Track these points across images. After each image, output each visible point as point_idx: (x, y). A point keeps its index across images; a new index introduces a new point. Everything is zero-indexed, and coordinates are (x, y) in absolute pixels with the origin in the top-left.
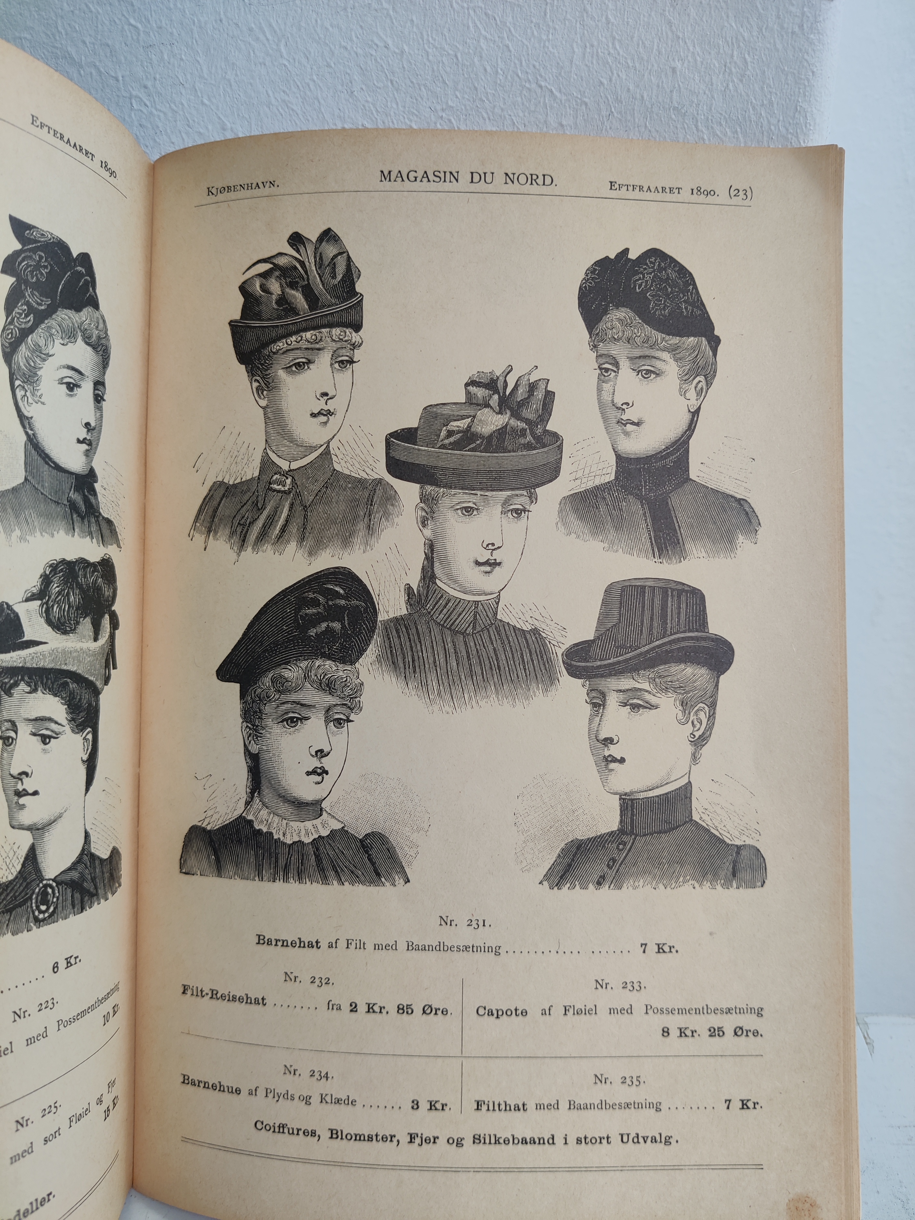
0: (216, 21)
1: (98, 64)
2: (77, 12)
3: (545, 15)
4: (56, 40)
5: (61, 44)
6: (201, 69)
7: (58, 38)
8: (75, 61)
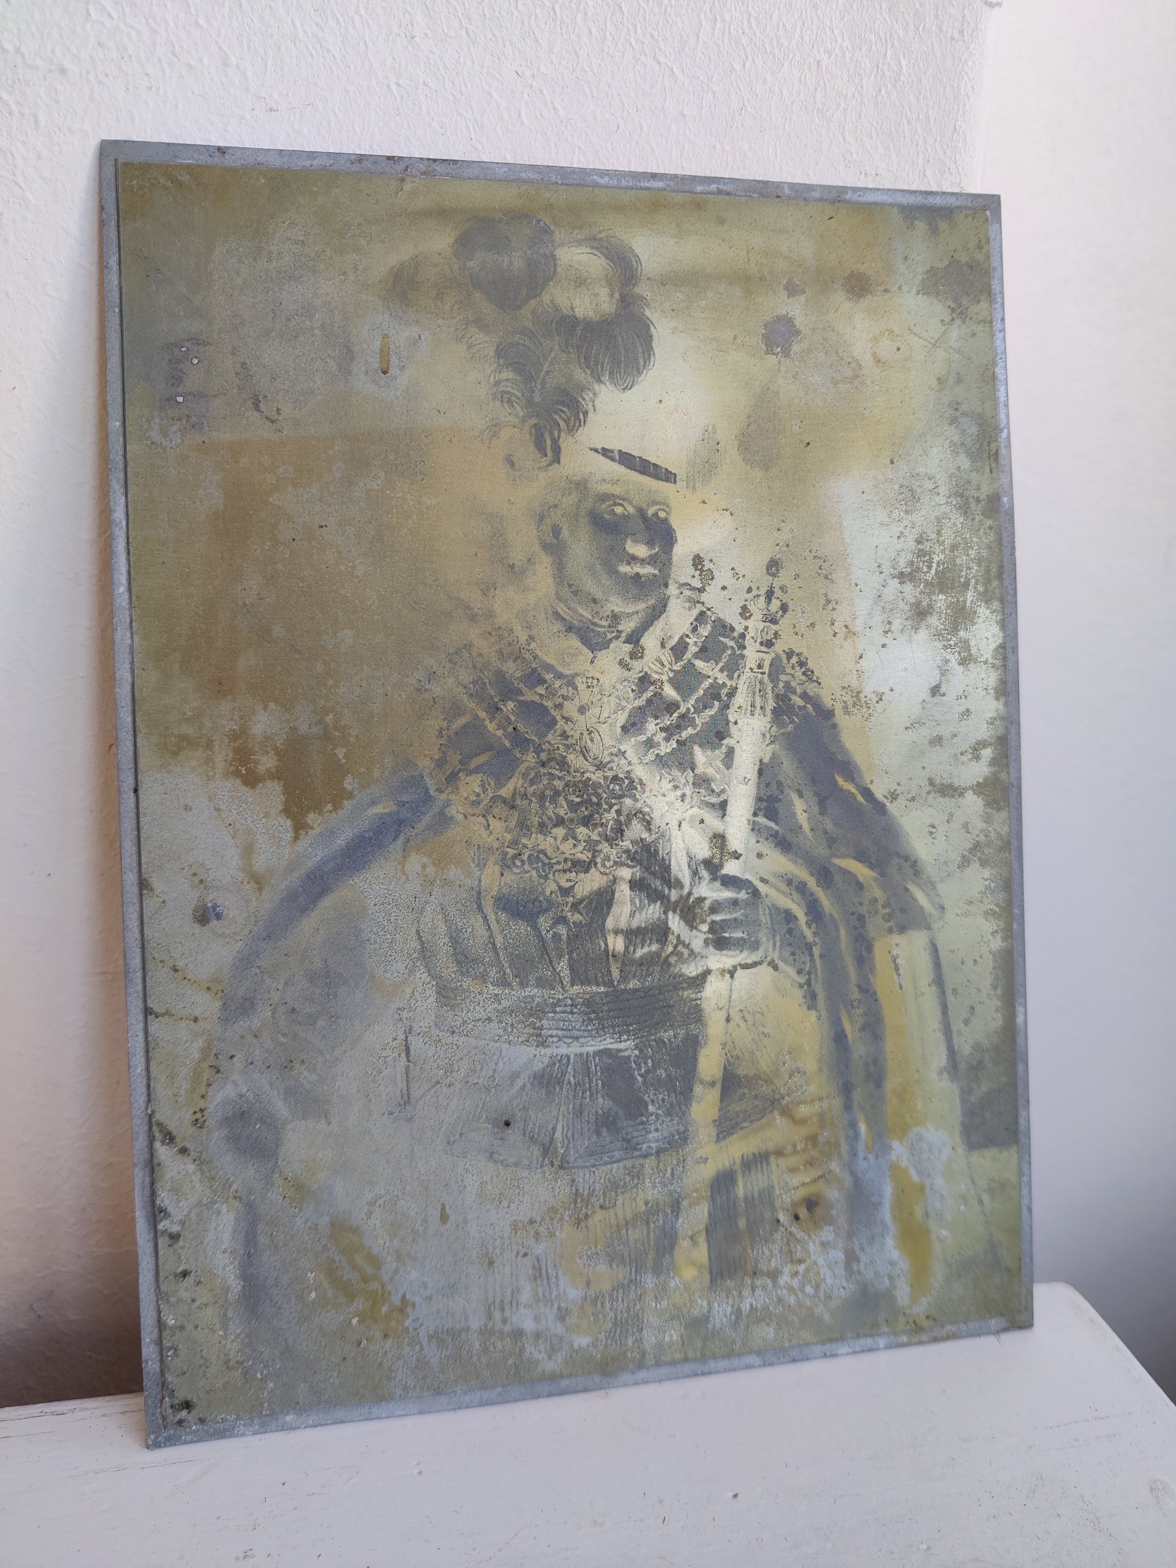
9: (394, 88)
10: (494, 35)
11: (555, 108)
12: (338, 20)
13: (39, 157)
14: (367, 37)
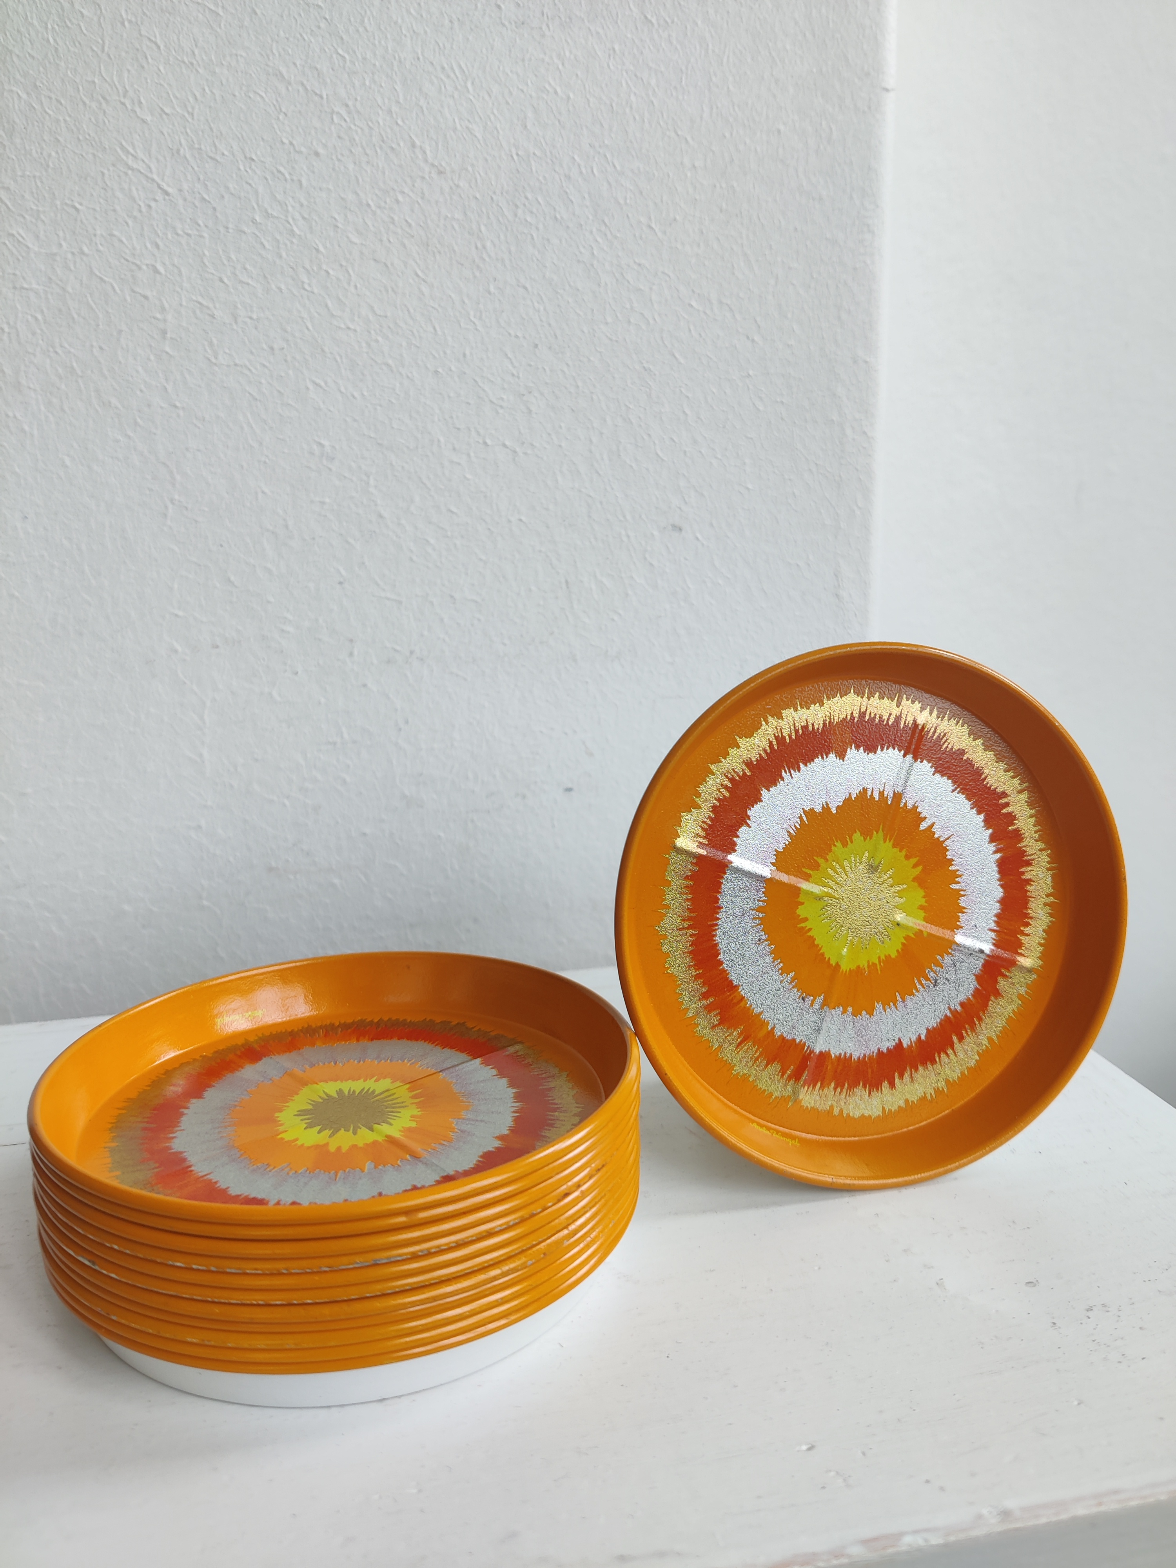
0: (414, 59)
1: (305, 82)
2: (291, 39)
3: (681, 82)
4: (269, 59)
5: (274, 64)
6: (398, 96)
7: (271, 58)
8: (285, 79)
9: (515, 157)
10: (575, 123)
11: (614, 166)
12: (481, 118)
13: (302, 205)
14: (498, 126)
